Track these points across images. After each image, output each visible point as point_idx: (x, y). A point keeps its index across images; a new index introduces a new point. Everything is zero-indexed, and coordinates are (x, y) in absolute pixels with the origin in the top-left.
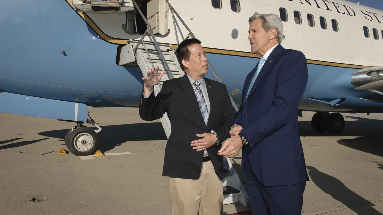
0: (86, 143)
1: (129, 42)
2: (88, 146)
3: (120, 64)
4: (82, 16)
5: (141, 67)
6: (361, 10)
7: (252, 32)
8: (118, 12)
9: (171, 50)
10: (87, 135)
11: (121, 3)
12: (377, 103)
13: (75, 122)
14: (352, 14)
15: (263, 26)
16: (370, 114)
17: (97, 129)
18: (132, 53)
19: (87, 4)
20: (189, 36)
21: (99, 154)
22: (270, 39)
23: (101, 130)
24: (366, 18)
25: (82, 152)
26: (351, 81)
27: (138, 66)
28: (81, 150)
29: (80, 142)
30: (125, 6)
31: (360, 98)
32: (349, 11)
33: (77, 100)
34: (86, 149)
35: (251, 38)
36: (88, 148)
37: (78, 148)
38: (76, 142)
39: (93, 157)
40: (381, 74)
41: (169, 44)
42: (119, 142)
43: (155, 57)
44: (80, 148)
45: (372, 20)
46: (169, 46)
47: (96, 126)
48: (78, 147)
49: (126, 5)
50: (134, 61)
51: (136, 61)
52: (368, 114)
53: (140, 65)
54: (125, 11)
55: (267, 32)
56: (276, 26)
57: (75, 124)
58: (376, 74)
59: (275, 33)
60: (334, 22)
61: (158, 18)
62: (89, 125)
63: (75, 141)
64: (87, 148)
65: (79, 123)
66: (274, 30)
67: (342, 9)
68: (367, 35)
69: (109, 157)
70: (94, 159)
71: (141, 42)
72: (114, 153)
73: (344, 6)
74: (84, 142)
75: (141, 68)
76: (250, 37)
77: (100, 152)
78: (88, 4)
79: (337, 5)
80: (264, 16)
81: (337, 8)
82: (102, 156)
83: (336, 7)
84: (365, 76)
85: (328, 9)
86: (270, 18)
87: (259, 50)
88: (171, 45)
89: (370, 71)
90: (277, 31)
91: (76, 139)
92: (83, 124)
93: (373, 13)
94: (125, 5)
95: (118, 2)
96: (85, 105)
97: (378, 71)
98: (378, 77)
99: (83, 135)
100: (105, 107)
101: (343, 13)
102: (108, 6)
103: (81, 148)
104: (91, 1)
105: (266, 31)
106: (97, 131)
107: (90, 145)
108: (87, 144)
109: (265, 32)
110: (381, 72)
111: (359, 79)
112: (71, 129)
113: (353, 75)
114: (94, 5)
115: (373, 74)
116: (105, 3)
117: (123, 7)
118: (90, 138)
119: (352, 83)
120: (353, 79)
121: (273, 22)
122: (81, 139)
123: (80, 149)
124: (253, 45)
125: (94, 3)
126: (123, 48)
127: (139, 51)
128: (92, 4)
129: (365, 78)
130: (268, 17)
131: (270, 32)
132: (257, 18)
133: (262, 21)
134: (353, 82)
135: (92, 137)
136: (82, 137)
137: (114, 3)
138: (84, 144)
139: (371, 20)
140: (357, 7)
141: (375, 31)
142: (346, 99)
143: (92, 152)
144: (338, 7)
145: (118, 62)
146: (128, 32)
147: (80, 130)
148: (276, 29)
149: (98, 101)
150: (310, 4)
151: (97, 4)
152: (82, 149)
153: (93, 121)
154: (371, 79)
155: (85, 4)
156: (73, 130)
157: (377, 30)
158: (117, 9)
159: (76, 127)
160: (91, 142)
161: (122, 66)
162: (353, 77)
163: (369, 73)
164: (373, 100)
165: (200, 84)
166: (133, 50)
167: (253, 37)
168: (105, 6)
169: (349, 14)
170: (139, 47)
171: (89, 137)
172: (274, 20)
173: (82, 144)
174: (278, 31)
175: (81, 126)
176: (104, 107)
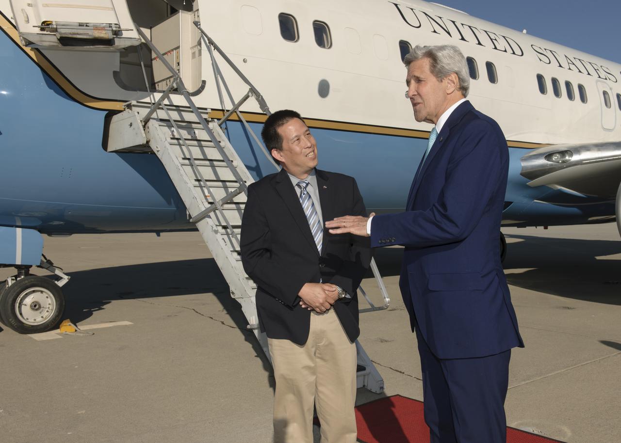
0: (40, 307)
1: (129, 106)
2: (45, 314)
3: (110, 149)
4: (32, 54)
5: (159, 155)
6: (532, 45)
7: (413, 82)
8: (111, 48)
9: (210, 120)
10: (42, 292)
11: (116, 31)
12: (561, 207)
13: (13, 268)
14: (518, 52)
15: (432, 72)
16: (549, 227)
17: (59, 278)
18: (139, 128)
19: (48, 33)
20: (250, 94)
21: (67, 327)
22: (448, 94)
23: (68, 280)
24: (541, 60)
25: (32, 326)
26: (521, 170)
27: (153, 153)
28: (30, 322)
29: (28, 307)
30: (123, 36)
31: (535, 201)
32: (513, 48)
33: (19, 224)
34: (41, 319)
35: (413, 95)
36: (44, 317)
37: (23, 318)
38: (20, 307)
39: (57, 334)
40: (567, 158)
41: (206, 109)
42: (99, 304)
43: (184, 134)
44: (27, 319)
45: (550, 63)
46: (207, 113)
47: (58, 272)
48: (24, 316)
49: (125, 34)
50: (145, 142)
51: (148, 142)
52: (546, 228)
53: (158, 151)
54: (123, 47)
55: (442, 81)
56: (456, 69)
57: (15, 271)
58: (559, 157)
59: (455, 81)
60: (490, 66)
61: (178, 57)
62: (43, 272)
63: (17, 305)
64: (42, 317)
65: (23, 269)
66: (454, 77)
67: (502, 44)
68: (542, 89)
69: (91, 333)
70: (60, 337)
71: (157, 106)
72: (98, 325)
73: (504, 37)
74: (36, 306)
75: (160, 157)
76: (411, 94)
77: (70, 323)
78: (51, 32)
79: (493, 36)
80: (434, 52)
81: (494, 41)
82: (76, 331)
83: (491, 39)
84: (542, 161)
85: (479, 44)
86: (443, 55)
87: (428, 115)
88: (209, 111)
89: (549, 152)
90: (459, 78)
91: (19, 300)
92: (32, 271)
93: (551, 51)
94: (122, 34)
95: (111, 29)
96: (35, 233)
97: (563, 153)
98: (564, 162)
99: (34, 291)
100: (73, 235)
101: (504, 50)
102: (91, 37)
103: (30, 317)
104: (58, 27)
105: (439, 79)
106: (61, 284)
107: (48, 311)
108: (42, 309)
109: (437, 83)
110: (568, 154)
111: (533, 167)
112: (6, 282)
113: (523, 160)
114: (64, 36)
115: (554, 158)
116: (85, 31)
117: (119, 38)
118: (47, 297)
119: (521, 174)
120: (523, 167)
121: (450, 62)
122: (29, 301)
123: (29, 320)
124: (418, 107)
125: (63, 31)
126: (115, 118)
127: (152, 124)
128: (60, 33)
129: (542, 166)
130: (440, 54)
131: (446, 81)
132: (420, 57)
133: (429, 61)
134: (524, 171)
135: (52, 295)
136: (32, 296)
137: (104, 32)
138: (37, 310)
139: (548, 62)
140: (524, 39)
141: (555, 81)
142: (511, 203)
143: (54, 325)
144: (496, 40)
145: (105, 145)
146: (125, 87)
147: (26, 282)
148: (457, 73)
149: (56, 223)
150: (449, 33)
151: (70, 34)
152: (33, 321)
153: (50, 263)
154: (551, 167)
155: (45, 32)
156: (10, 284)
157: (558, 81)
158: (109, 42)
159: (16, 277)
160: (50, 304)
161: (114, 153)
162: (524, 164)
163: (549, 156)
164: (555, 202)
165: (307, 184)
166: (141, 121)
167: (416, 93)
168: (85, 37)
169: (514, 53)
170: (152, 117)
171: (45, 295)
172: (451, 57)
173: (33, 309)
174: (461, 77)
175: (27, 274)
176: (71, 235)
